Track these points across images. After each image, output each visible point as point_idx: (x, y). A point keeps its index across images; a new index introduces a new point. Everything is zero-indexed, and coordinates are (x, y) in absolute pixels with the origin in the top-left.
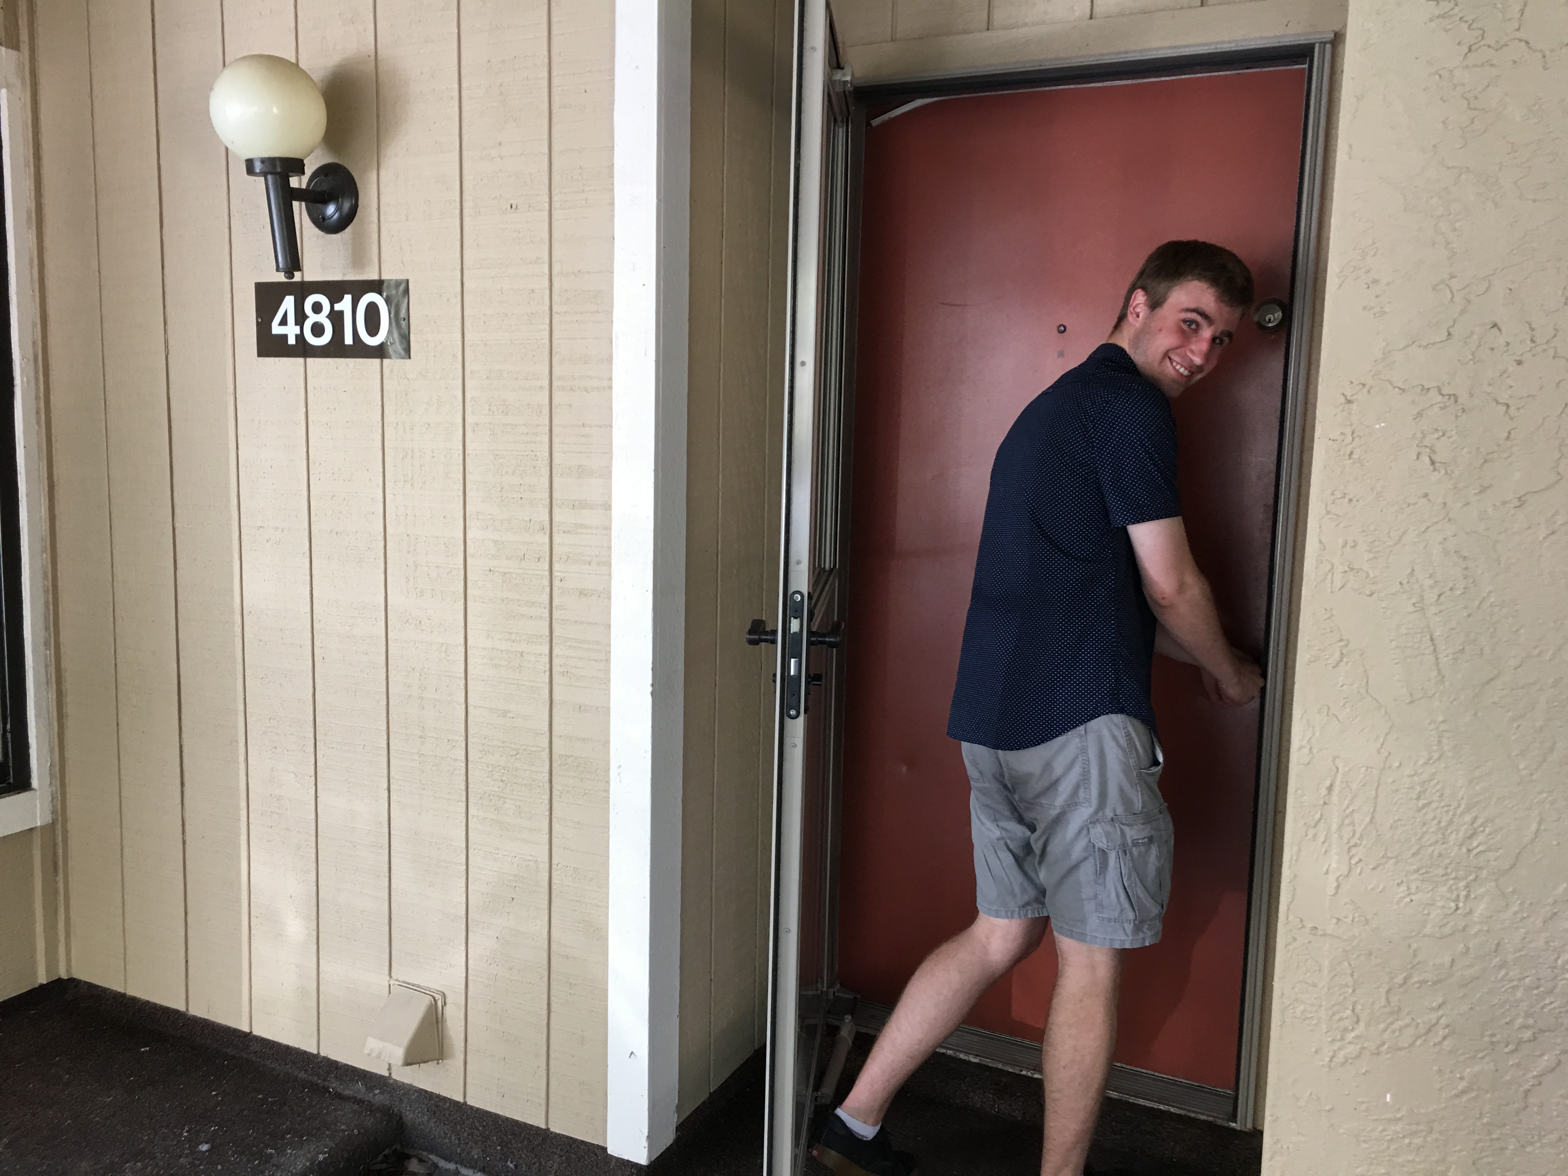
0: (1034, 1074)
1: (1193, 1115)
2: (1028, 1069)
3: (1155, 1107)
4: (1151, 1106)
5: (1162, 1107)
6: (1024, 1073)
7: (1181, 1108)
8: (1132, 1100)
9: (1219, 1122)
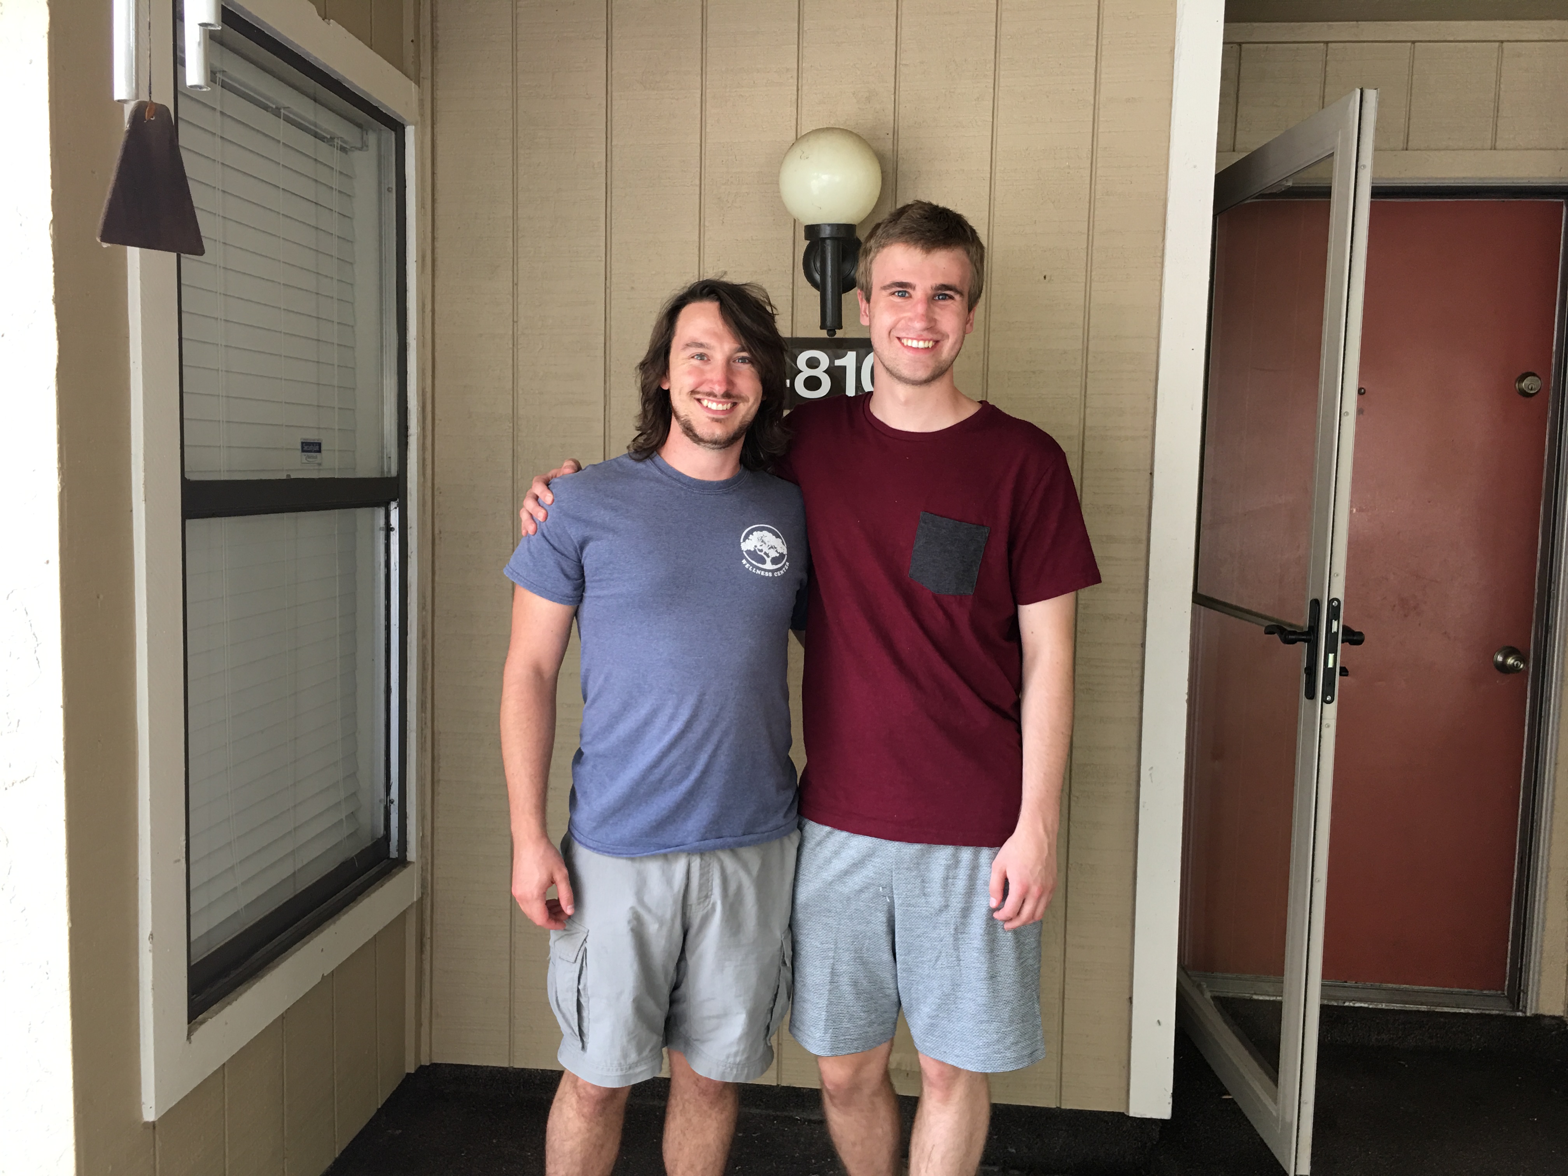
0: (1355, 1003)
1: (1487, 1012)
2: (1350, 1001)
3: (1458, 1011)
4: (1454, 1011)
5: (1462, 1011)
6: (1347, 1004)
7: (1476, 1009)
8: (1439, 1009)
9: (1508, 1014)
